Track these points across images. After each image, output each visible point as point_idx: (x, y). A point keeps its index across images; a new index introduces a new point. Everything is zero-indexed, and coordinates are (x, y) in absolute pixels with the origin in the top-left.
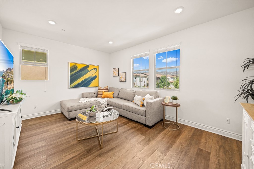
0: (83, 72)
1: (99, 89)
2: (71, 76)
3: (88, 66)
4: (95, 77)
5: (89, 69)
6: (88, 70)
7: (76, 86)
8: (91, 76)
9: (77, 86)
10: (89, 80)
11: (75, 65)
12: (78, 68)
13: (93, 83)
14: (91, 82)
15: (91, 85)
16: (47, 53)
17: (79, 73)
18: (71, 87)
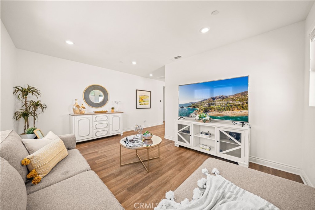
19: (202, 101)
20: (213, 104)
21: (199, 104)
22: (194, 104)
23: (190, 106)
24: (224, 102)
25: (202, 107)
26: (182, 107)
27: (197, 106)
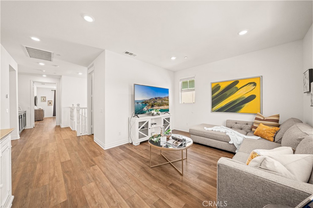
0: (228, 92)
1: (256, 119)
2: (213, 99)
3: (237, 82)
4: (252, 97)
5: (238, 86)
6: (237, 88)
7: (218, 110)
8: (242, 97)
9: (220, 110)
10: (238, 102)
11: (218, 84)
12: (221, 88)
13: (247, 107)
14: (242, 106)
15: (242, 110)
16: (195, 79)
17: (223, 94)
18: (213, 110)
19: (150, 99)
20: (156, 102)
21: (148, 102)
22: (145, 101)
23: (143, 103)
24: (161, 101)
25: (150, 103)
26: (138, 103)
27: (148, 103)
